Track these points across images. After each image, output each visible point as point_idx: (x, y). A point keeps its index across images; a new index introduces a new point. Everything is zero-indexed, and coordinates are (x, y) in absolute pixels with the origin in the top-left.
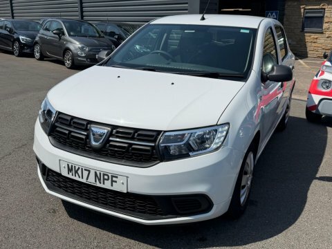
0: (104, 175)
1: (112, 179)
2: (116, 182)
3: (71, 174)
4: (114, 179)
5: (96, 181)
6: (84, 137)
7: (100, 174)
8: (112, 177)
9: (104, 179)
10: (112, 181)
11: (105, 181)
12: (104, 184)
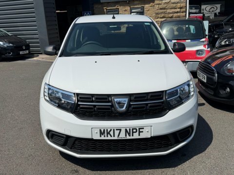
0: (133, 129)
1: (139, 130)
2: (142, 132)
3: (103, 136)
4: (141, 130)
5: (126, 136)
6: (109, 107)
7: (130, 129)
8: (139, 129)
9: (133, 132)
10: (140, 132)
11: (134, 134)
12: (133, 136)
